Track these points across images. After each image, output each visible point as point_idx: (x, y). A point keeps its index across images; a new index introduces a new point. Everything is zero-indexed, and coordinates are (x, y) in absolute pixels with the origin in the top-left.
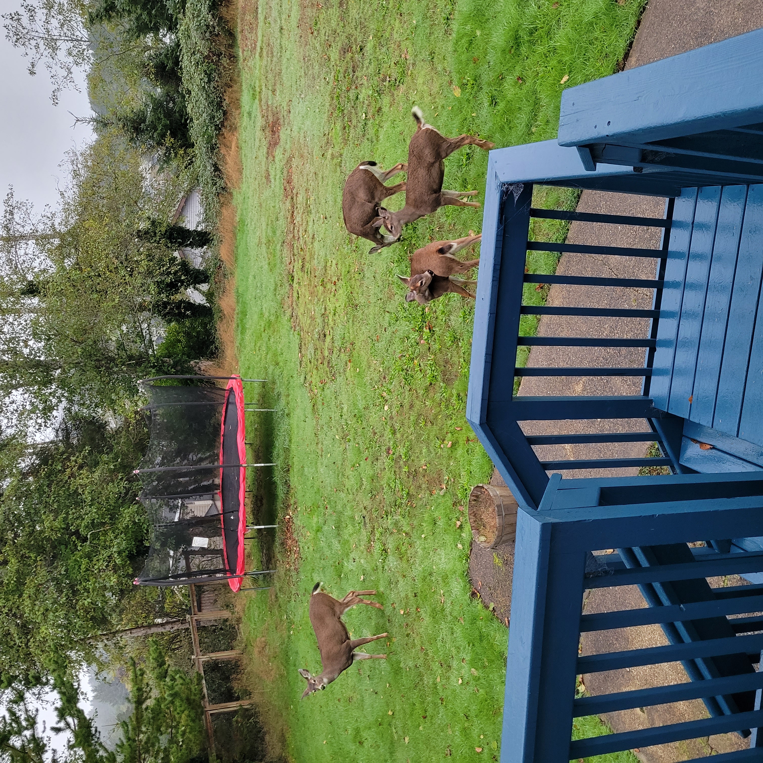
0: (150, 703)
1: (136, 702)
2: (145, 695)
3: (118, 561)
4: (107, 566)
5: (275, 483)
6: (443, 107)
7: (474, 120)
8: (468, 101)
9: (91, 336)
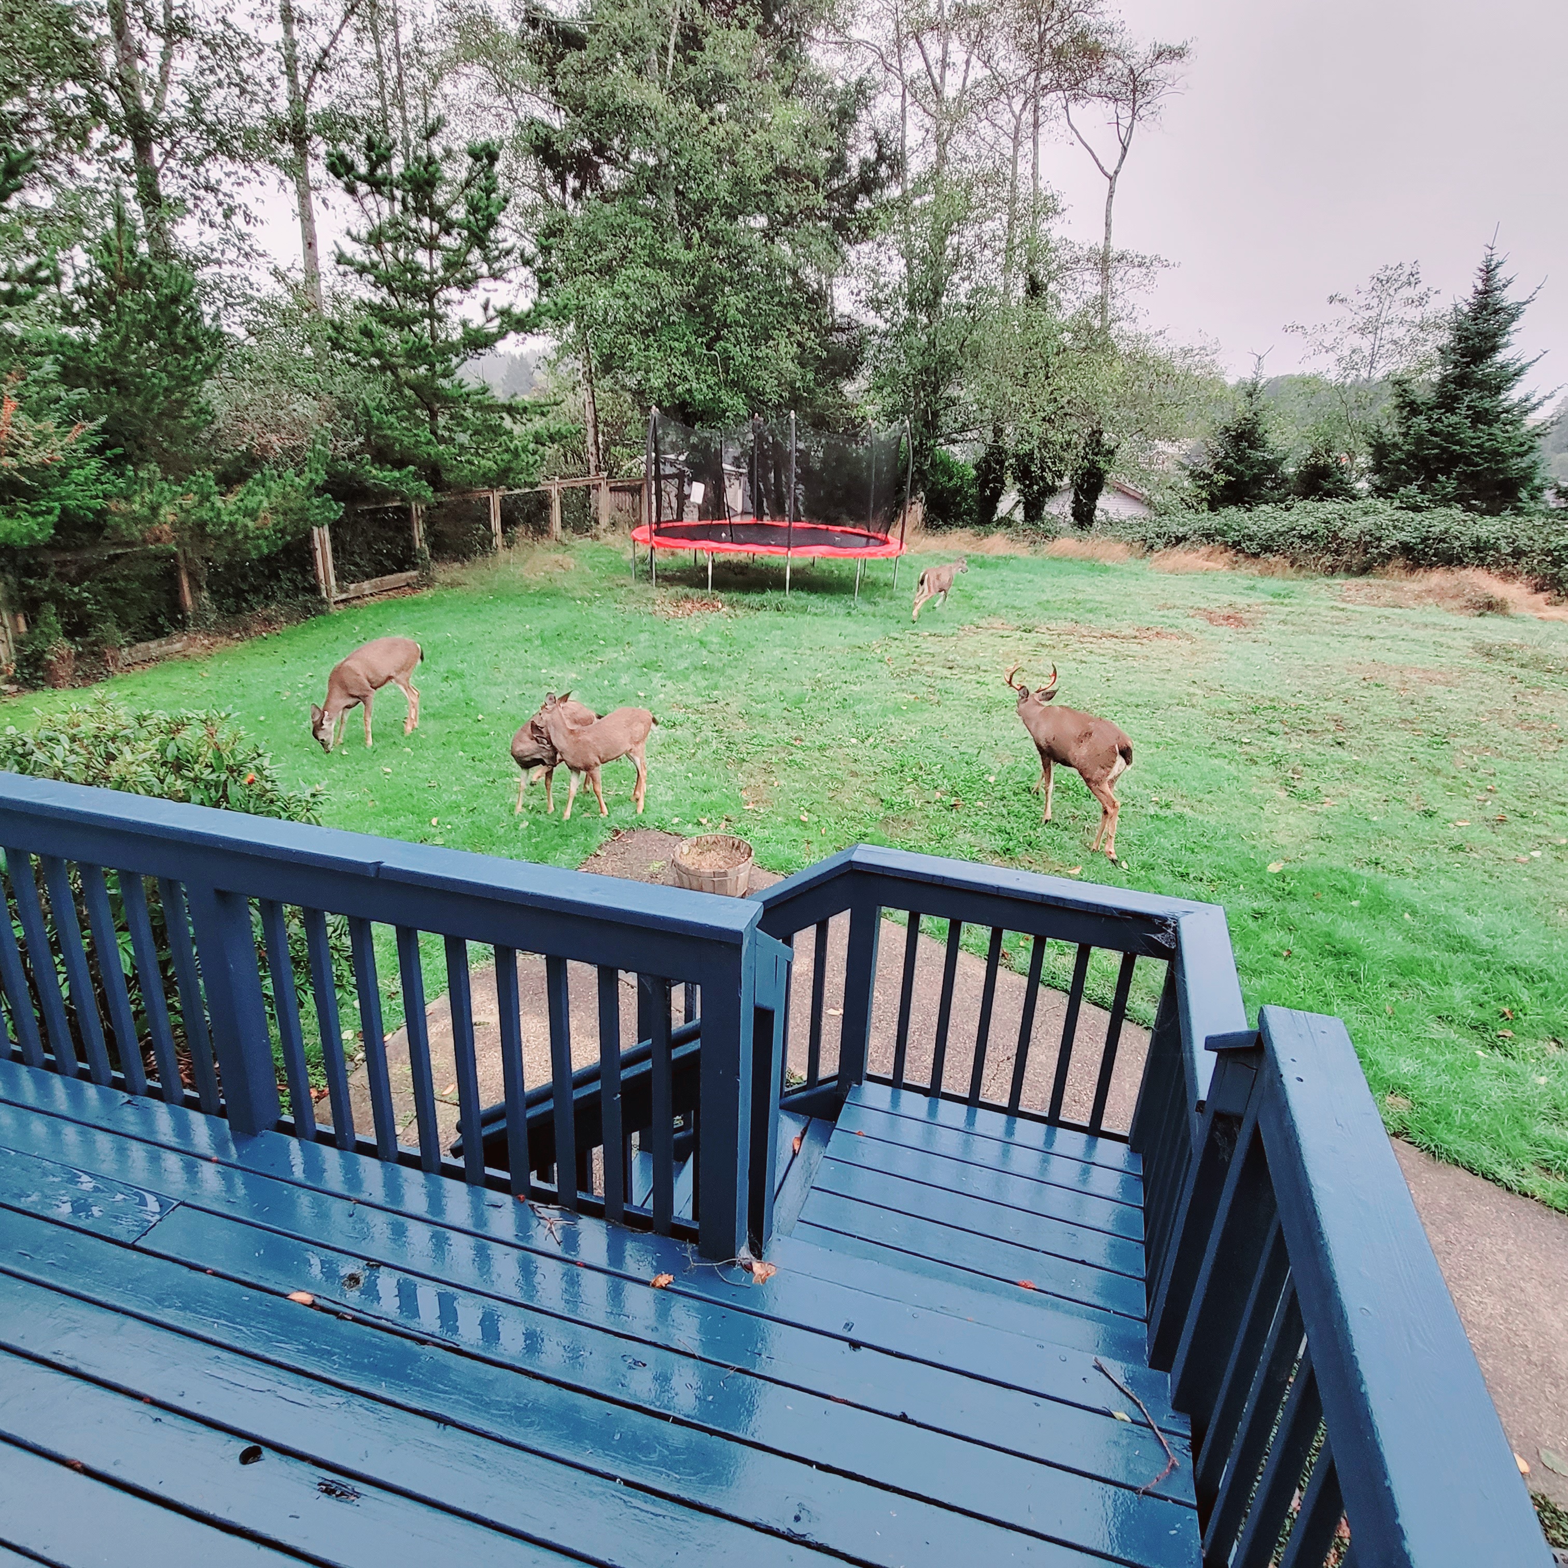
0: (508, 423)
1: (511, 405)
2: (518, 417)
3: (679, 389)
4: (675, 375)
5: (763, 591)
6: (1254, 847)
7: (1234, 886)
8: (1261, 882)
9: (968, 365)
